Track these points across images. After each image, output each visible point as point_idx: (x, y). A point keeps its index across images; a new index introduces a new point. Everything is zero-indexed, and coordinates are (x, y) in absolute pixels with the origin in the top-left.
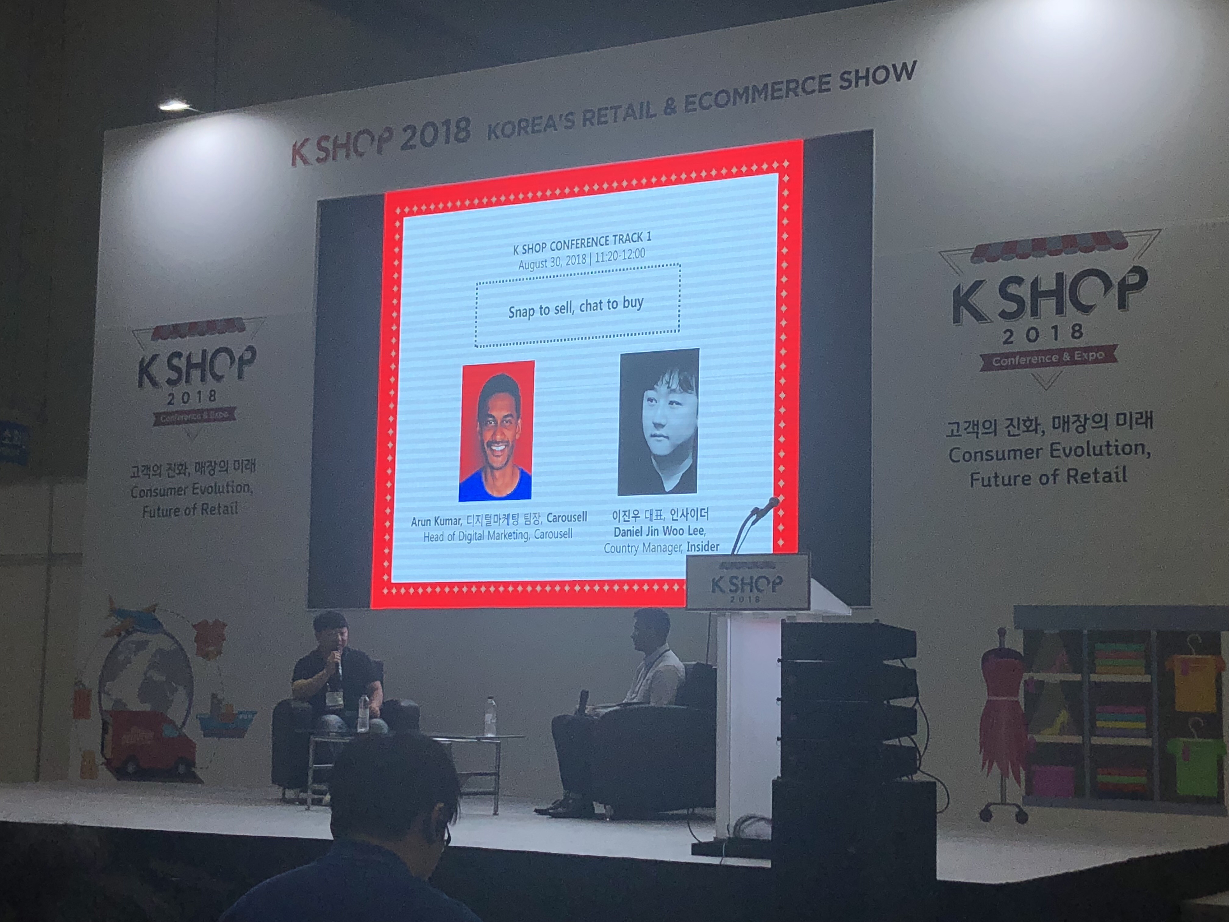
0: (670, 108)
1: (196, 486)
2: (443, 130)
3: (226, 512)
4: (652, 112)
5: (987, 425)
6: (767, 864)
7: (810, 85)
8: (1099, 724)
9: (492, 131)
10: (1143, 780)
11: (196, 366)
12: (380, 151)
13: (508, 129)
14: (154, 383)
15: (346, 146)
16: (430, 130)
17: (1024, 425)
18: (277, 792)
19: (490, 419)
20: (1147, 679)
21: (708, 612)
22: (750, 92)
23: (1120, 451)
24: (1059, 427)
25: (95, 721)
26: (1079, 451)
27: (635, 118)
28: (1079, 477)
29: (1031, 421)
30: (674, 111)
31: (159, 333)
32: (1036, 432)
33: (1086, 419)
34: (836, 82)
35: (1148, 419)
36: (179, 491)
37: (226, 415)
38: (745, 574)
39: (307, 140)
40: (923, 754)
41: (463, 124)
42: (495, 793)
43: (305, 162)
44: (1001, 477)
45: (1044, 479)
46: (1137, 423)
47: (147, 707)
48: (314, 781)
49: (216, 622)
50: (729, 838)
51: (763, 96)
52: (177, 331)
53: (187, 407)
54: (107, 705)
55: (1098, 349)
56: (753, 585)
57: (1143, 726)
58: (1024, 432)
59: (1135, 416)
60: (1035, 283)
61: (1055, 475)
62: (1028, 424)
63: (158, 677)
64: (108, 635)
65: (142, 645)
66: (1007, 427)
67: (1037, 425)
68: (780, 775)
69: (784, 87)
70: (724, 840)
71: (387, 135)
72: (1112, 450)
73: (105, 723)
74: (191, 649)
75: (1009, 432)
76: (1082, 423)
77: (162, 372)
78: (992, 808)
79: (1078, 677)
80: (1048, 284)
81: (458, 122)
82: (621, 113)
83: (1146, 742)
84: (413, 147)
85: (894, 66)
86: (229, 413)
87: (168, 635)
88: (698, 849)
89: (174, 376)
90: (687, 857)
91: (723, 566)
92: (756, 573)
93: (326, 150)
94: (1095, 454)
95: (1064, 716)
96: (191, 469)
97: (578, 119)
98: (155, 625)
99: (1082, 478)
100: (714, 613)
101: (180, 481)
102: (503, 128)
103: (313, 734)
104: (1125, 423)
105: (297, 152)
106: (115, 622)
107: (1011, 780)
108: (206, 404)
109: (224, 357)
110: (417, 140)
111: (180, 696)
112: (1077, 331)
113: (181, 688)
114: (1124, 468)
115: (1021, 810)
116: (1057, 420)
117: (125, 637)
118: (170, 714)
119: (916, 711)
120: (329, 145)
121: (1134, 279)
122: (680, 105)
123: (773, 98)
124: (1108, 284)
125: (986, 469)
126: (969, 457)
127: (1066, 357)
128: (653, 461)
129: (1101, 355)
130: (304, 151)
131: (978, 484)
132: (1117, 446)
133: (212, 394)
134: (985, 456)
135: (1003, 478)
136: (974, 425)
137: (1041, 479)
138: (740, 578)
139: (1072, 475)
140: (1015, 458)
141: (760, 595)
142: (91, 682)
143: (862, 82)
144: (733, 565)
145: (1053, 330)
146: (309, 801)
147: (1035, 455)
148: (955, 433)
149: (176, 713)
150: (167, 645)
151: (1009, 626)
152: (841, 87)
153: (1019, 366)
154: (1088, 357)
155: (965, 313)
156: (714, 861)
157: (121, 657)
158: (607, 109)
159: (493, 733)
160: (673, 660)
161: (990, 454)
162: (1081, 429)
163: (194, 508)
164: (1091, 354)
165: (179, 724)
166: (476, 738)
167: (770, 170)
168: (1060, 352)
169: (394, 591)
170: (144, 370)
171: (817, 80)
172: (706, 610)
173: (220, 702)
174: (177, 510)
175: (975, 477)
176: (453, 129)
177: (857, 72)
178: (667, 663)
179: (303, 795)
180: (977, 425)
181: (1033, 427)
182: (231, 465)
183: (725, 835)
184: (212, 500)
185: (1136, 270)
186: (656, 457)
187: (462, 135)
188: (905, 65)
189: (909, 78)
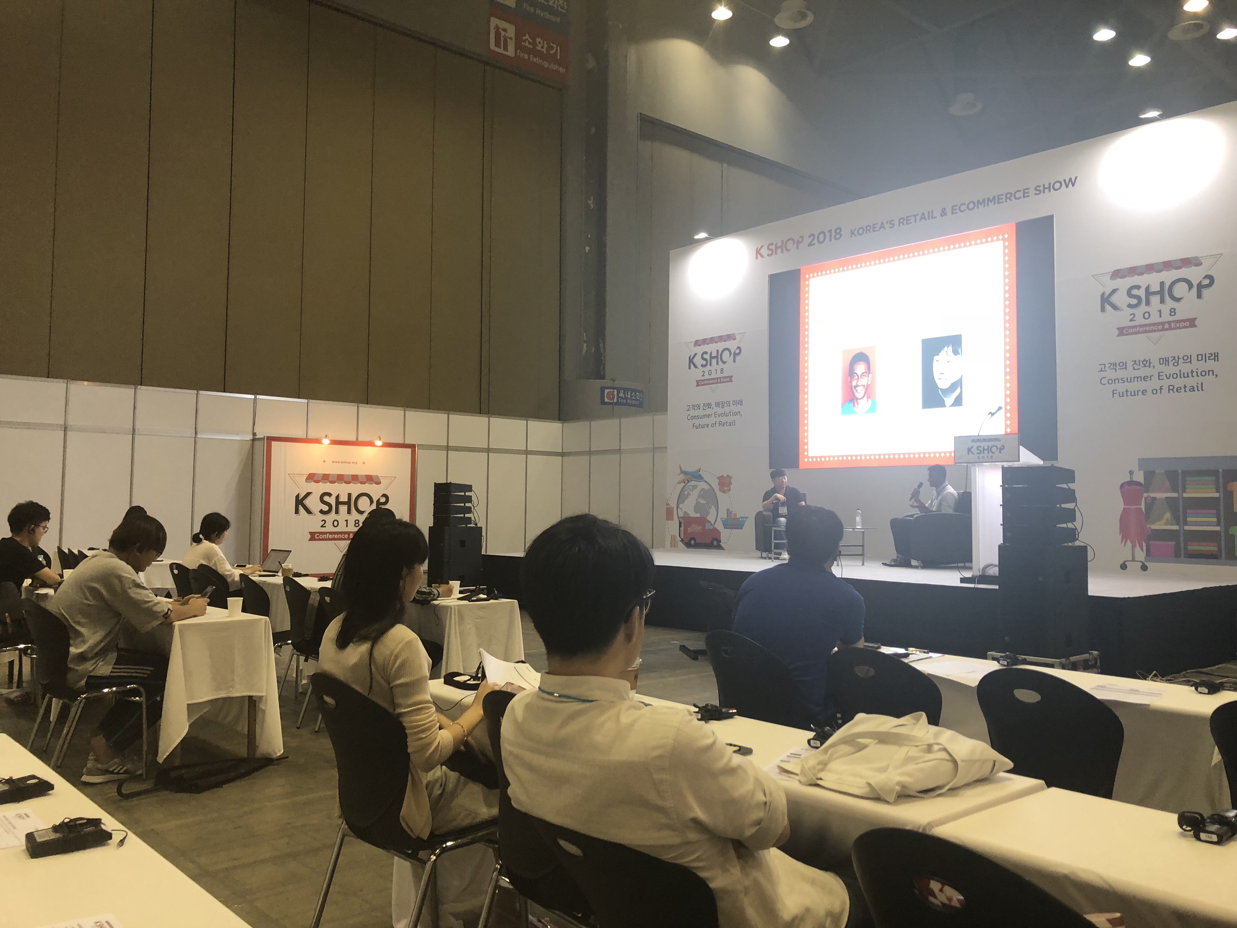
0: (944, 213)
1: (716, 413)
2: (828, 235)
3: (730, 425)
4: (934, 216)
5: (1121, 364)
6: (997, 587)
7: (1018, 195)
8: (1189, 519)
9: (852, 233)
10: (1216, 549)
11: (714, 357)
12: (797, 248)
13: (861, 231)
14: (696, 367)
15: (781, 247)
16: (822, 236)
17: (1143, 364)
18: (759, 553)
19: (855, 375)
20: (1217, 495)
21: (966, 464)
22: (986, 201)
23: (1199, 374)
24: (1163, 363)
25: (676, 522)
26: (1175, 376)
27: (926, 220)
28: (1175, 390)
29: (1147, 361)
30: (946, 214)
31: (697, 343)
32: (1150, 367)
33: (1179, 358)
34: (1032, 191)
35: (1215, 357)
36: (708, 416)
37: (728, 379)
38: (985, 445)
39: (762, 246)
40: (1080, 531)
41: (838, 231)
42: (862, 555)
43: (762, 256)
44: (1130, 392)
45: (1155, 392)
46: (1209, 359)
47: (698, 515)
48: (775, 548)
49: (728, 476)
50: (980, 575)
51: (993, 203)
52: (705, 342)
53: (711, 377)
54: (681, 514)
55: (1184, 321)
56: (989, 449)
57: (1215, 520)
58: (1143, 367)
59: (1207, 356)
60: (1147, 289)
61: (1161, 389)
62: (1145, 363)
63: (702, 501)
64: (679, 483)
65: (695, 487)
66: (1133, 365)
67: (1150, 363)
68: (1002, 543)
69: (1004, 197)
70: (977, 576)
71: (800, 240)
72: (1195, 374)
73: (680, 523)
74: (716, 488)
75: (1134, 367)
76: (1176, 361)
77: (698, 361)
78: (1127, 563)
79: (1175, 495)
80: (1156, 288)
81: (836, 231)
82: (918, 218)
83: (1218, 528)
84: (814, 244)
85: (1065, 180)
86: (730, 379)
87: (706, 482)
88: (963, 580)
89: (704, 363)
90: (958, 584)
91: (973, 441)
92: (990, 444)
93: (772, 250)
94: (1184, 377)
95: (1168, 515)
96: (713, 405)
97: (896, 223)
98: (699, 478)
99: (1177, 390)
100: (969, 465)
101: (708, 411)
102: (858, 231)
103: (773, 526)
104: (1202, 359)
105: (758, 252)
106: (682, 477)
107: (1138, 549)
108: (719, 375)
109: (727, 352)
110: (815, 241)
111: (713, 510)
112: (1173, 312)
113: (713, 507)
114: (1202, 383)
115: (1143, 564)
116: (1161, 360)
117: (687, 483)
118: (709, 518)
119: (1075, 510)
120: (773, 247)
121: (1207, 282)
122: (949, 211)
123: (999, 203)
124: (1190, 285)
125: (1121, 387)
126: (1111, 381)
127: (1167, 326)
128: (940, 392)
129: (1187, 324)
130: (761, 251)
131: (1116, 396)
132: (1197, 372)
133: (722, 370)
134: (1120, 381)
135: (1131, 392)
136: (1114, 365)
137: (1153, 391)
138: (982, 447)
139: (1171, 389)
140: (1138, 381)
141: (993, 455)
142: (673, 504)
143: (1047, 191)
144: (979, 440)
145: (1159, 313)
146: (773, 558)
147: (1149, 378)
148: (1103, 369)
149: (711, 518)
150: (706, 487)
151: (1135, 468)
152: (1036, 194)
153: (1138, 333)
154: (1179, 325)
155: (1108, 307)
156: (972, 586)
157: (686, 493)
158: (911, 216)
159: (859, 526)
160: (950, 489)
161: (1124, 379)
162: (1176, 364)
163: (715, 424)
164: (1181, 324)
165: (713, 523)
166: (852, 529)
167: (998, 240)
168: (1163, 324)
169: (810, 460)
170: (691, 361)
171: (1022, 192)
172: (965, 463)
173: (731, 513)
174: (708, 425)
175: (1115, 392)
176: (833, 234)
177: (1044, 185)
178: (947, 491)
179: (770, 555)
180: (1116, 365)
181: (1148, 364)
182: (731, 403)
183: (978, 574)
184: (724, 419)
185: (1207, 277)
186: (941, 389)
187: (838, 236)
188: (1070, 180)
189: (1073, 185)
